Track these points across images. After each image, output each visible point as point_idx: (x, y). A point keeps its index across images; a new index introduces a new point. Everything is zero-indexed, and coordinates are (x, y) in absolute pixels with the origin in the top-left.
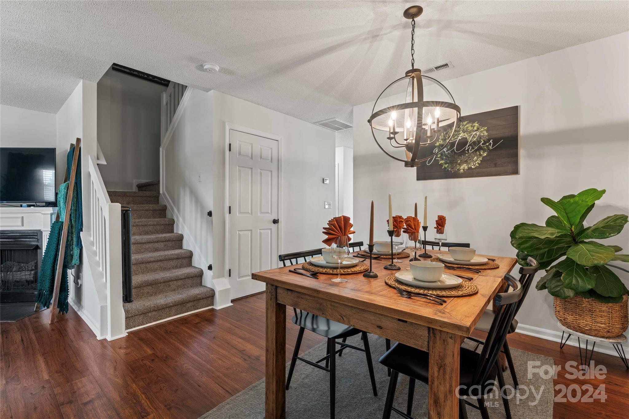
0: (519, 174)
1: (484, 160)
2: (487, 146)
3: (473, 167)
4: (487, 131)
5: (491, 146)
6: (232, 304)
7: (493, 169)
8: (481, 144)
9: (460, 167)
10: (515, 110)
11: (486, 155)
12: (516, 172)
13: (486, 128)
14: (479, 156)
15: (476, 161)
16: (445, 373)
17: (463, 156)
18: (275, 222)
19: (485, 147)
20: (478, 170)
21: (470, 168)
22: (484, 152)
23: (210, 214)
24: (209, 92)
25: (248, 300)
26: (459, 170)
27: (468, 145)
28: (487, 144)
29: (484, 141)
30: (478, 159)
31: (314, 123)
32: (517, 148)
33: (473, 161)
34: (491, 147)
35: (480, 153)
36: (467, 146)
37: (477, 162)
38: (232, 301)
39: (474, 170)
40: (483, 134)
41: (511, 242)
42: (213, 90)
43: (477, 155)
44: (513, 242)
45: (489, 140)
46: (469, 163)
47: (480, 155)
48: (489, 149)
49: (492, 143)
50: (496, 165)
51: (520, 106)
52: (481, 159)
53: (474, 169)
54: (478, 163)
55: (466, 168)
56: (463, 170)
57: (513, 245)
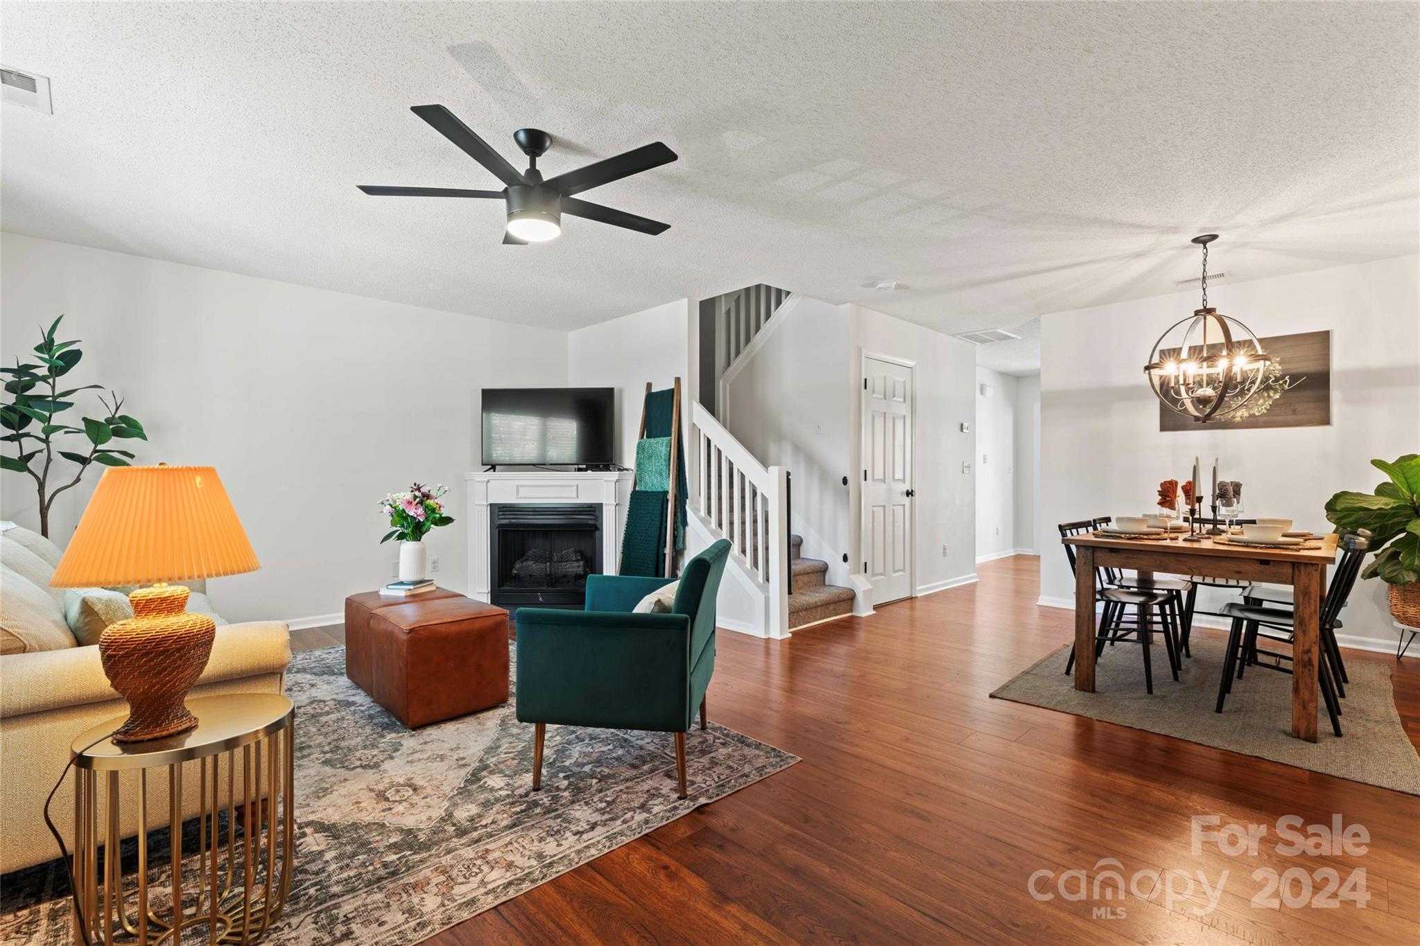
0: (1332, 425)
1: (1275, 404)
2: (1280, 385)
3: (1257, 414)
4: (1280, 364)
5: (1286, 384)
6: (875, 612)
7: (1291, 418)
8: (1270, 381)
9: (1236, 413)
10: (1325, 337)
11: (1278, 397)
12: (1326, 421)
13: (1279, 359)
14: (1266, 399)
15: (1261, 406)
16: (1310, 598)
17: (1240, 398)
18: (909, 494)
19: (1278, 387)
20: (1264, 418)
21: (1253, 416)
22: (1275, 393)
23: (845, 481)
24: (840, 306)
25: (890, 608)
26: (1233, 417)
27: (1249, 381)
28: (1281, 382)
29: (1275, 377)
30: (1265, 402)
31: (953, 335)
32: (1329, 389)
33: (1257, 405)
34: (1286, 387)
35: (1269, 394)
36: (1248, 383)
37: (1263, 407)
38: (876, 608)
39: (1259, 418)
40: (1274, 367)
41: (1327, 516)
42: (849, 304)
43: (1264, 398)
44: (1329, 517)
45: (1283, 377)
46: (1251, 409)
47: (1269, 397)
48: (1283, 389)
49: (1288, 381)
50: (1294, 412)
51: (1332, 330)
52: (1271, 403)
53: (1258, 416)
54: (1265, 408)
55: (1246, 414)
56: (1241, 417)
57: (1329, 519)
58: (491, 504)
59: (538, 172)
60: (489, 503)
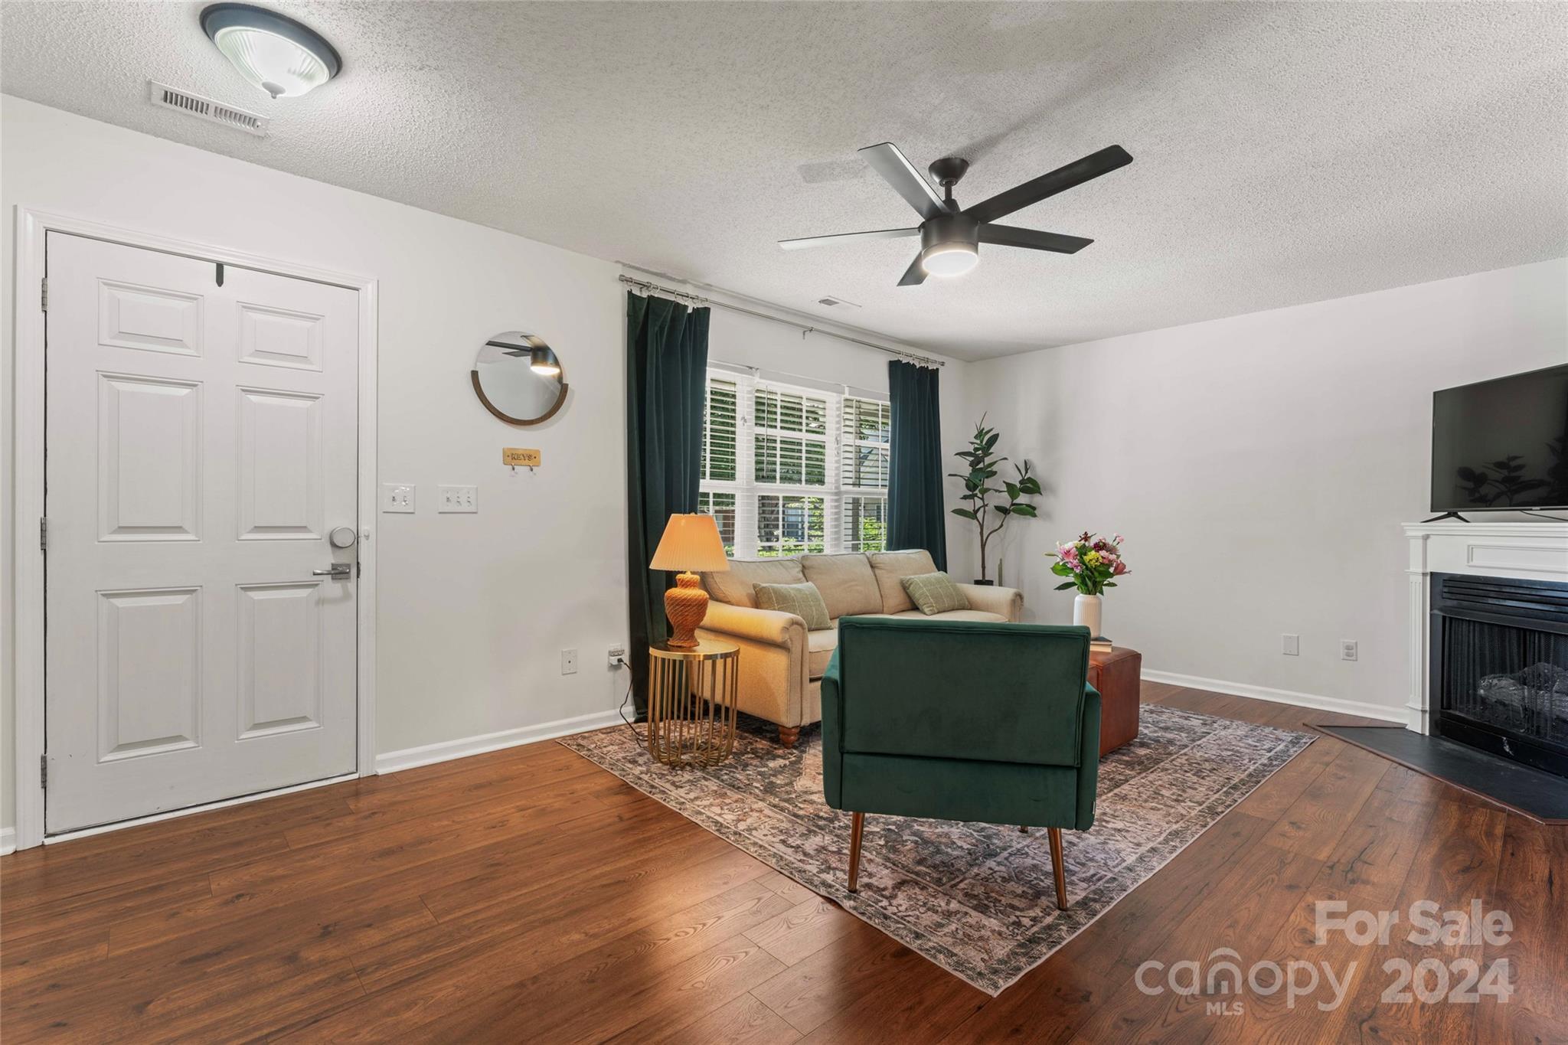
58: (1432, 574)
59: (954, 201)
60: (1429, 570)
